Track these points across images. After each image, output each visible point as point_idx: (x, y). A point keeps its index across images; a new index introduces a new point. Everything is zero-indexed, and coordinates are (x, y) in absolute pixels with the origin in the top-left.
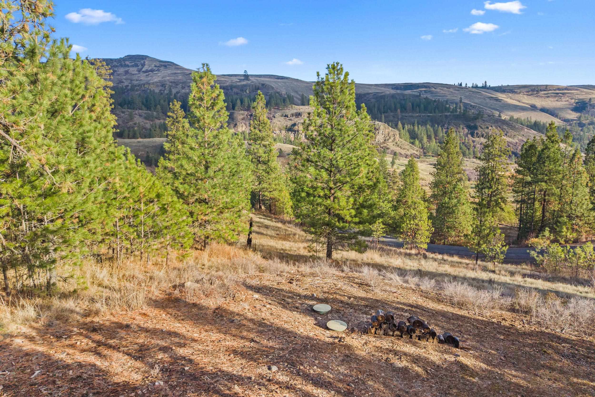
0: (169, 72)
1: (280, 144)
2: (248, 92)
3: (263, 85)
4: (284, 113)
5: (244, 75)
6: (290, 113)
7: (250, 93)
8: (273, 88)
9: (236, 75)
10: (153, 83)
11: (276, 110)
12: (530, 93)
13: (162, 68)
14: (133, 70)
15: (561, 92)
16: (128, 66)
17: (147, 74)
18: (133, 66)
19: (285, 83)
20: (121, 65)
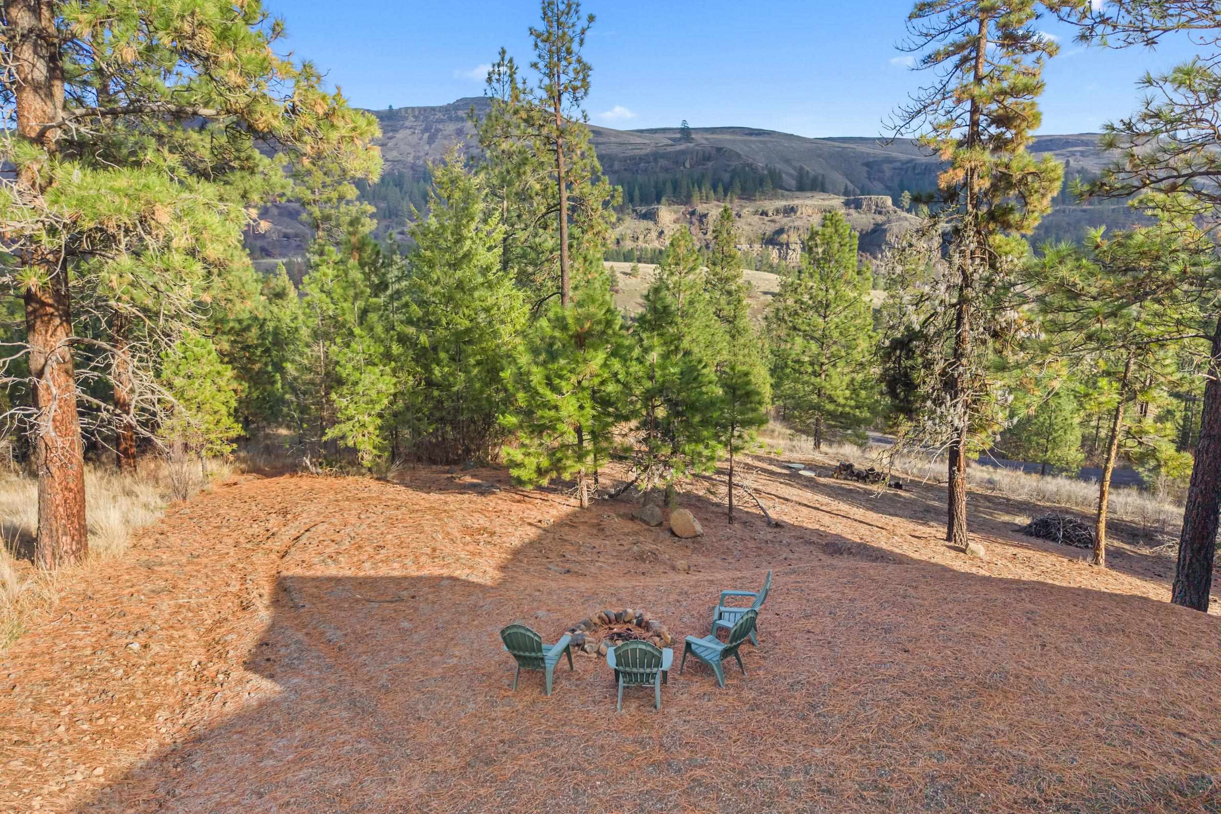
1: (749, 271)
2: (688, 165)
3: (719, 150)
4: (760, 206)
5: (682, 129)
6: (772, 208)
7: (692, 166)
8: (739, 156)
9: (664, 130)
11: (743, 202)
16: (462, 120)
19: (764, 143)
20: (450, 119)
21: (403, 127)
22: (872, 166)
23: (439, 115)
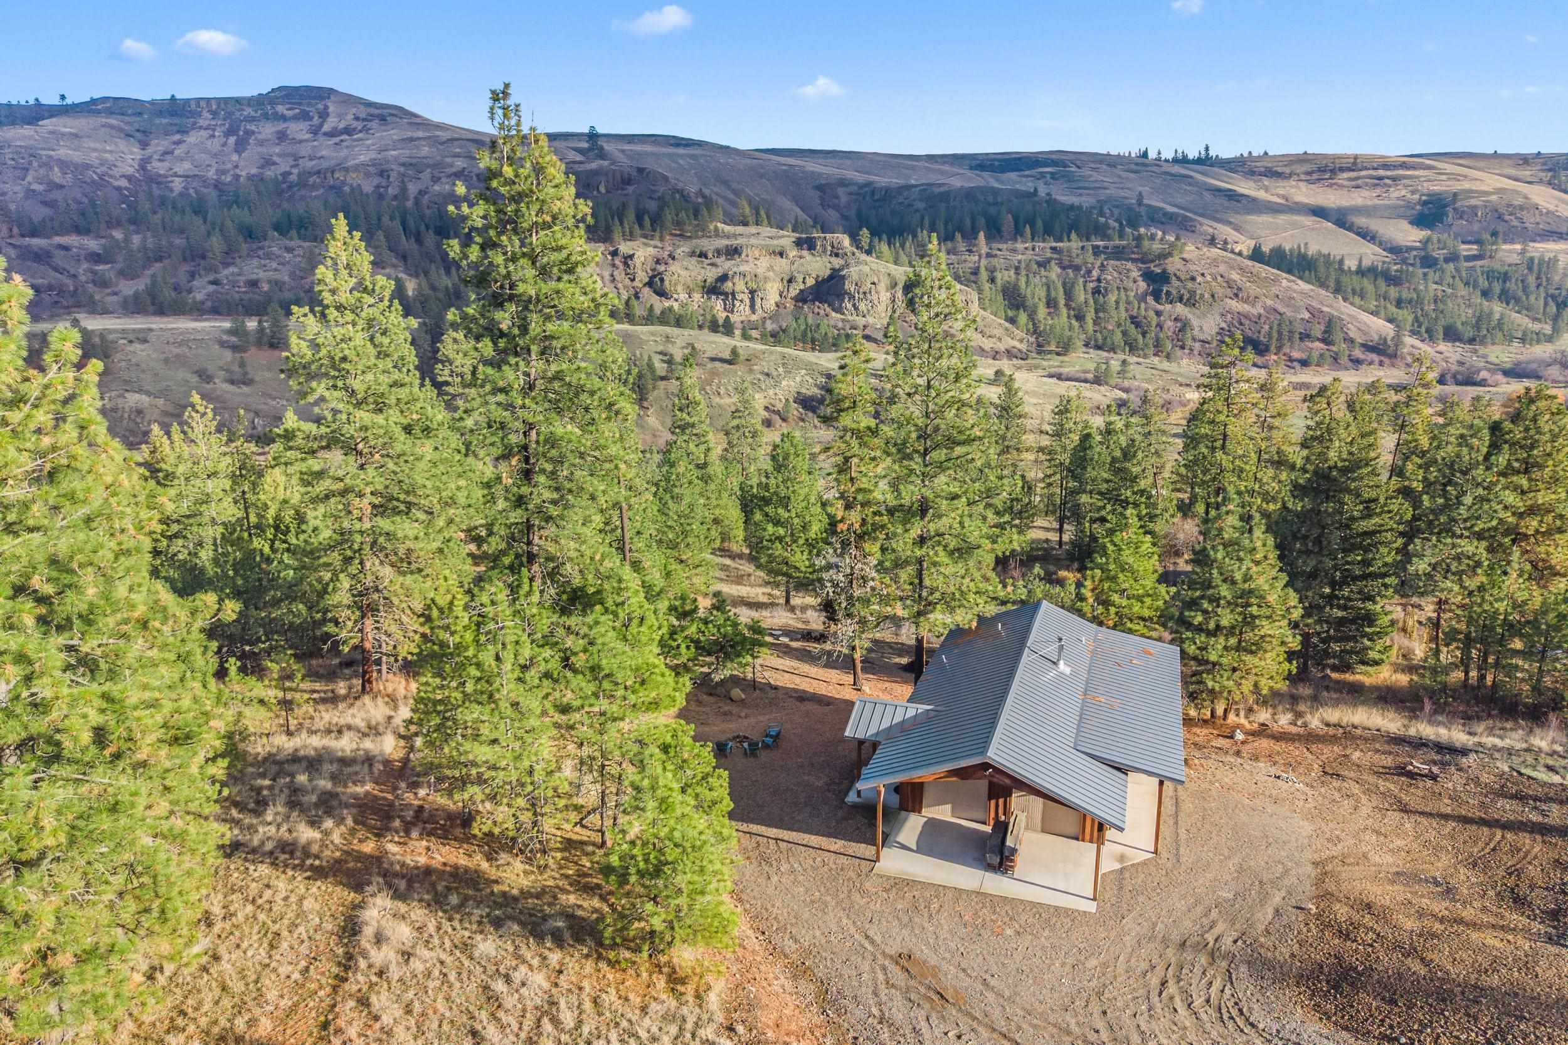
0: (395, 134)
2: (603, 190)
3: (640, 171)
4: (697, 246)
5: (589, 135)
6: (713, 247)
7: (608, 192)
8: (666, 179)
9: (568, 136)
10: (356, 168)
11: (676, 240)
12: (1315, 176)
13: (374, 124)
14: (298, 130)
15: (1389, 173)
16: (284, 118)
17: (337, 140)
18: (295, 118)
19: (695, 158)
20: (266, 116)
21: (194, 126)
22: (824, 189)
23: (248, 111)
